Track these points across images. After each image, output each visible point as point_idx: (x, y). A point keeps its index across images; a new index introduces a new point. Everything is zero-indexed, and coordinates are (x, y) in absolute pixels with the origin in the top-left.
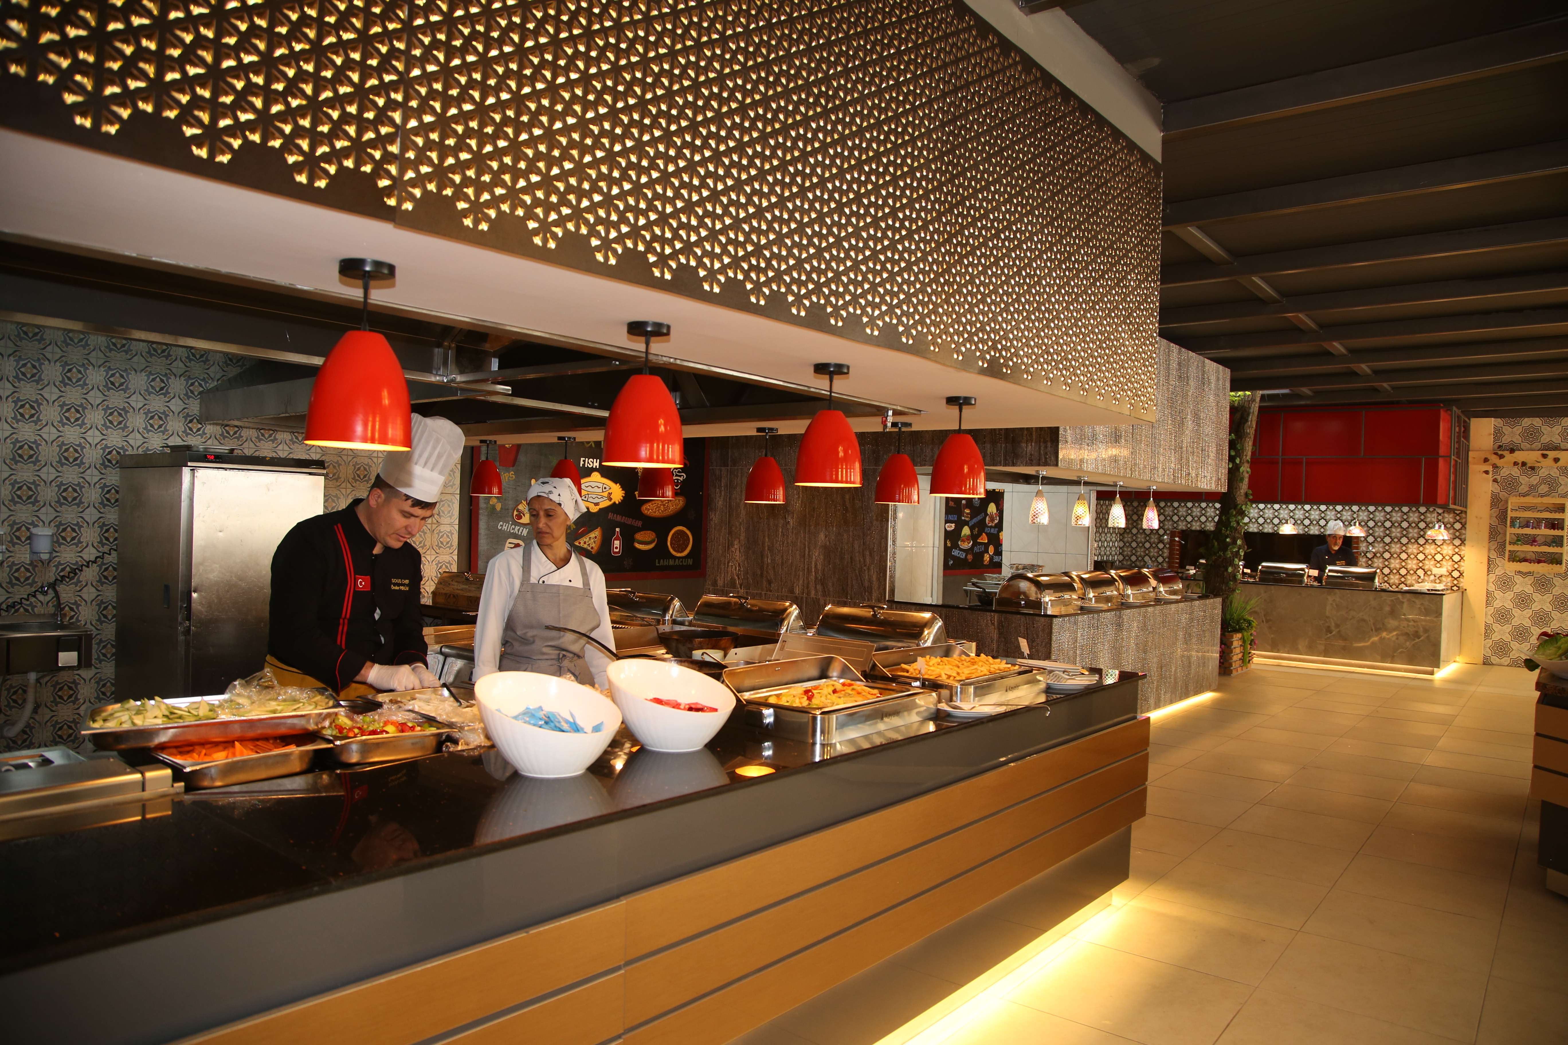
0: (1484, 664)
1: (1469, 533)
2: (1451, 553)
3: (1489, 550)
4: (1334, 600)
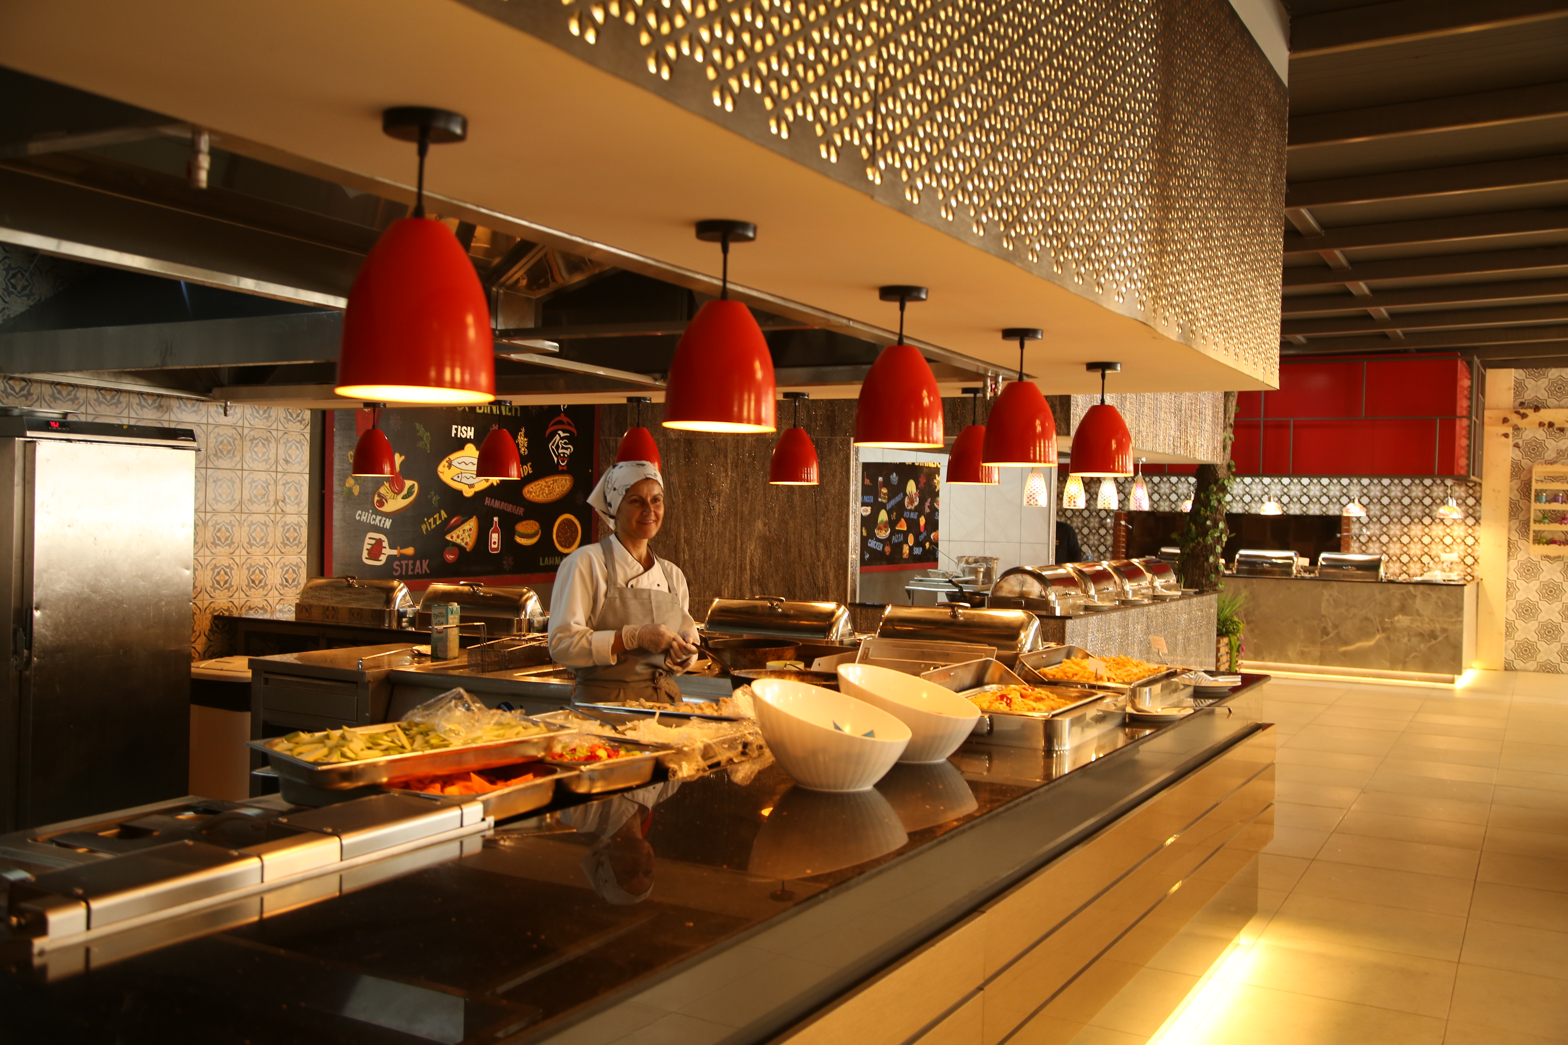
0: (1506, 669)
1: (1485, 510)
2: (1463, 534)
3: (1509, 530)
4: (1331, 595)
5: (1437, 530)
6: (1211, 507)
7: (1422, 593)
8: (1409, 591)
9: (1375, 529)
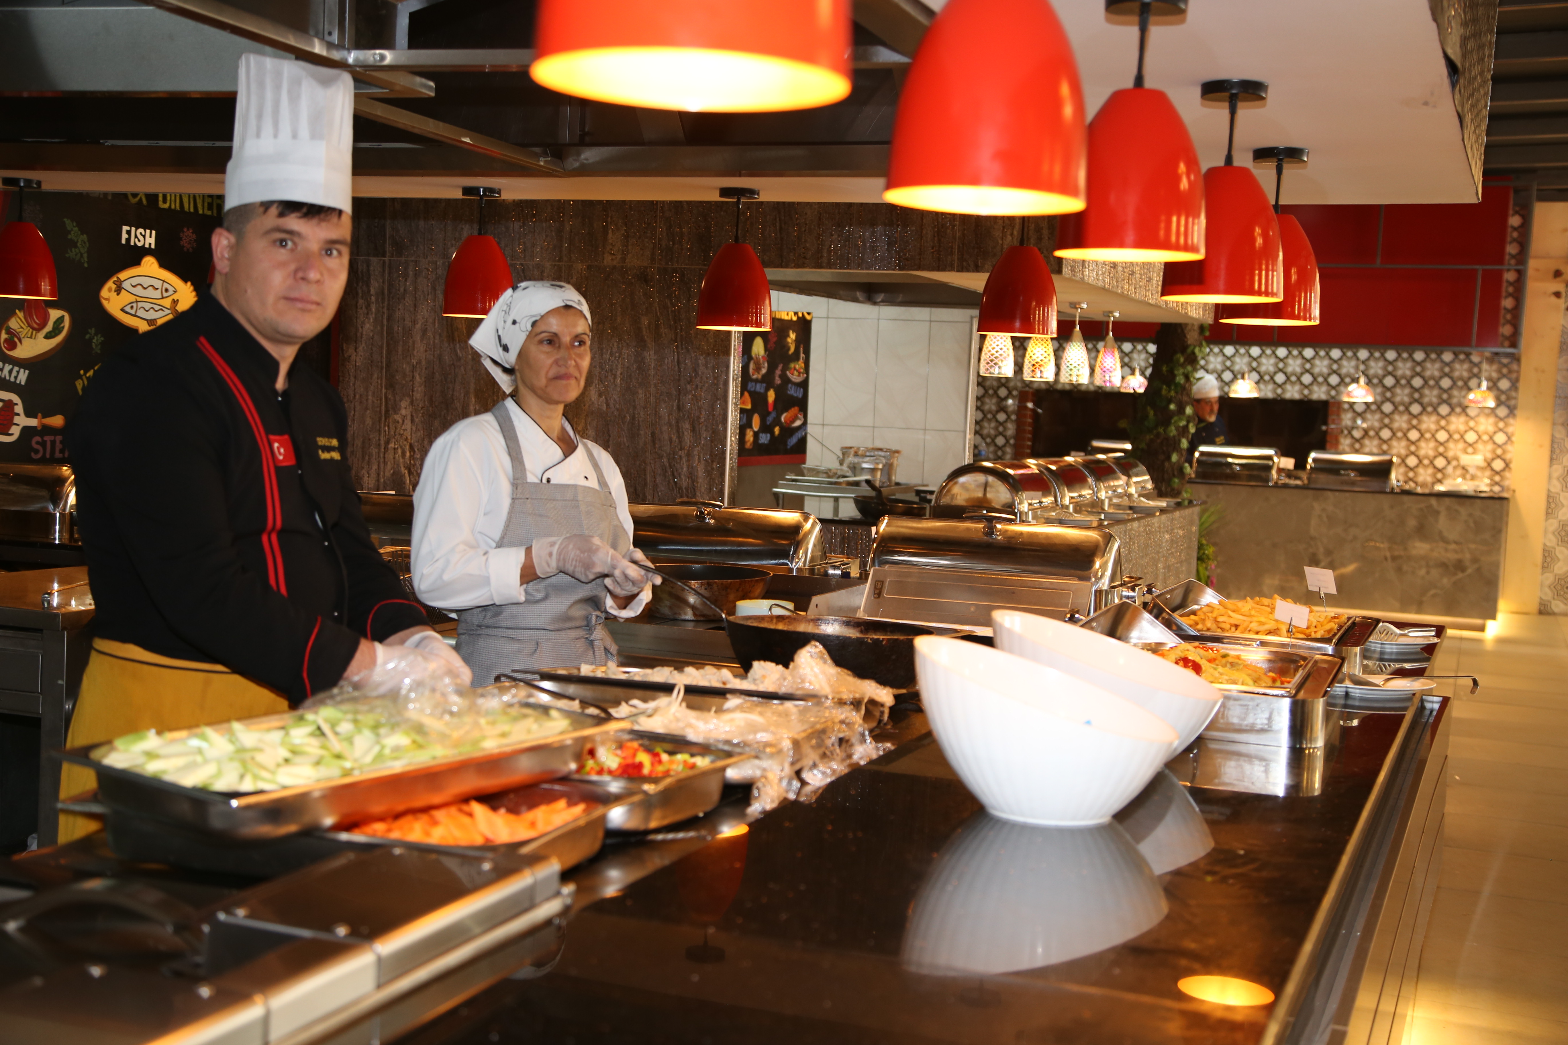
0: (1541, 613)
1: (1524, 396)
2: (1491, 429)
3: (1554, 424)
4: (1324, 510)
5: (1457, 423)
6: (1177, 385)
7: (1448, 509)
8: (1431, 506)
9: (1373, 420)
